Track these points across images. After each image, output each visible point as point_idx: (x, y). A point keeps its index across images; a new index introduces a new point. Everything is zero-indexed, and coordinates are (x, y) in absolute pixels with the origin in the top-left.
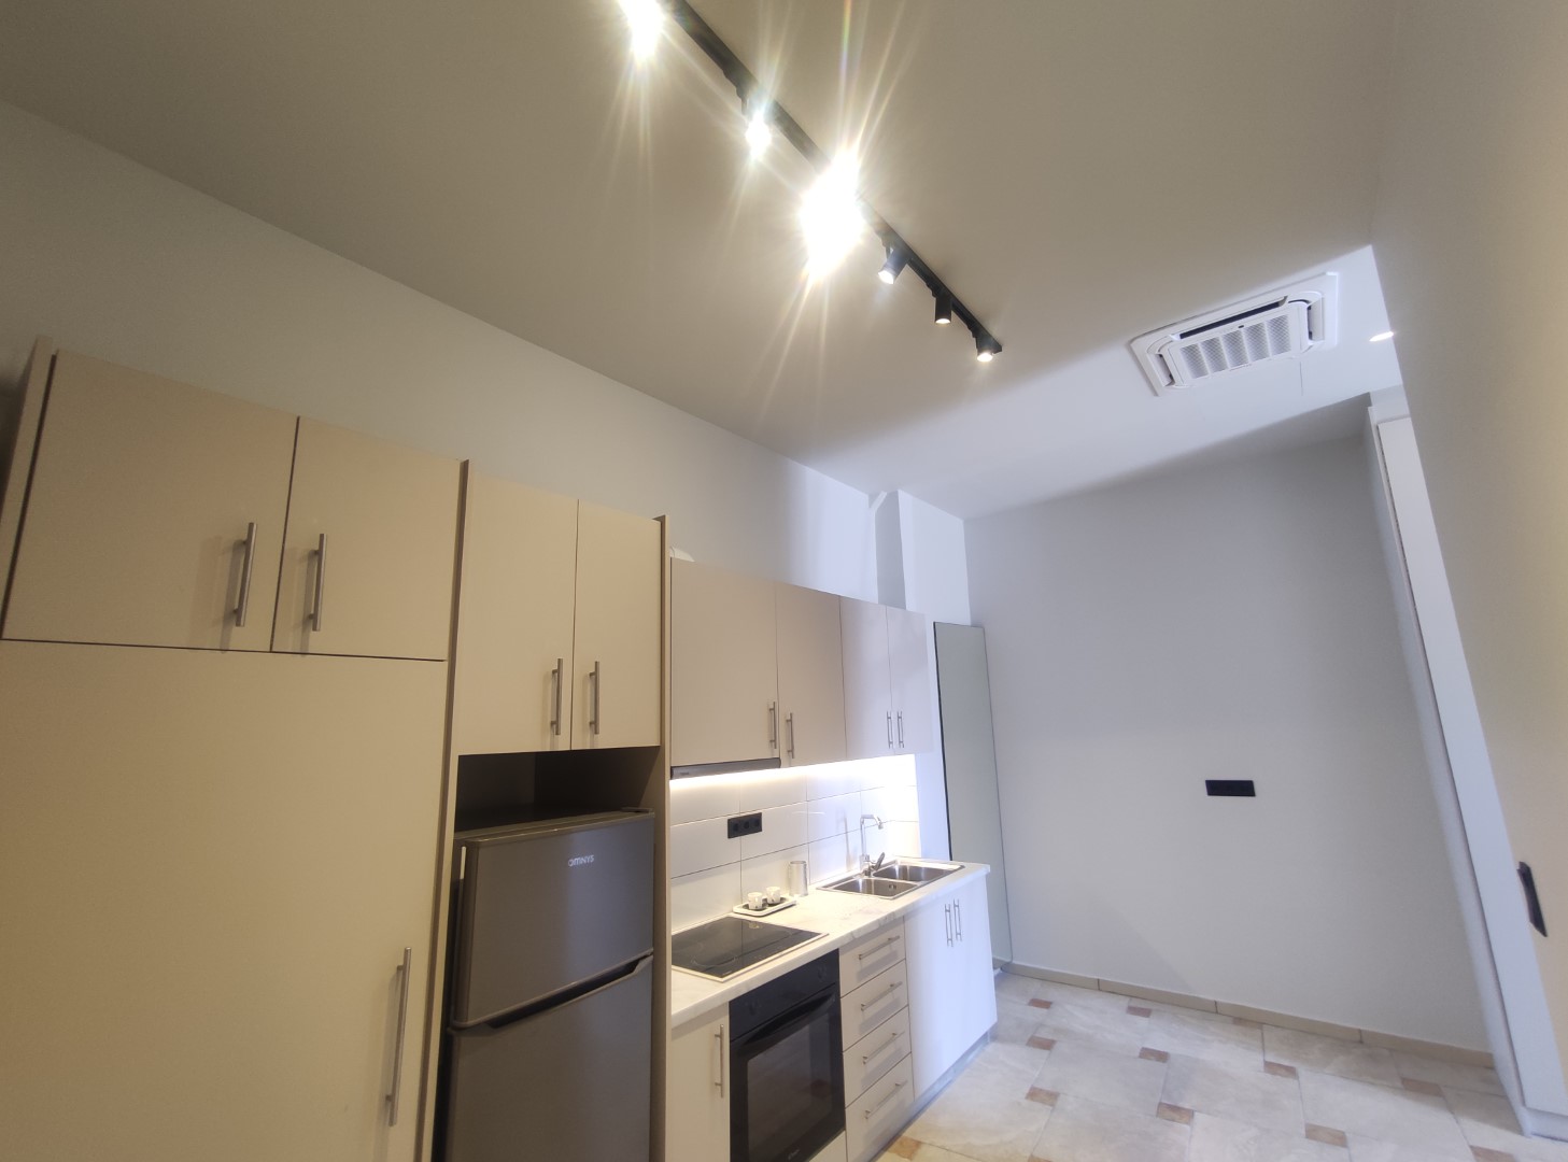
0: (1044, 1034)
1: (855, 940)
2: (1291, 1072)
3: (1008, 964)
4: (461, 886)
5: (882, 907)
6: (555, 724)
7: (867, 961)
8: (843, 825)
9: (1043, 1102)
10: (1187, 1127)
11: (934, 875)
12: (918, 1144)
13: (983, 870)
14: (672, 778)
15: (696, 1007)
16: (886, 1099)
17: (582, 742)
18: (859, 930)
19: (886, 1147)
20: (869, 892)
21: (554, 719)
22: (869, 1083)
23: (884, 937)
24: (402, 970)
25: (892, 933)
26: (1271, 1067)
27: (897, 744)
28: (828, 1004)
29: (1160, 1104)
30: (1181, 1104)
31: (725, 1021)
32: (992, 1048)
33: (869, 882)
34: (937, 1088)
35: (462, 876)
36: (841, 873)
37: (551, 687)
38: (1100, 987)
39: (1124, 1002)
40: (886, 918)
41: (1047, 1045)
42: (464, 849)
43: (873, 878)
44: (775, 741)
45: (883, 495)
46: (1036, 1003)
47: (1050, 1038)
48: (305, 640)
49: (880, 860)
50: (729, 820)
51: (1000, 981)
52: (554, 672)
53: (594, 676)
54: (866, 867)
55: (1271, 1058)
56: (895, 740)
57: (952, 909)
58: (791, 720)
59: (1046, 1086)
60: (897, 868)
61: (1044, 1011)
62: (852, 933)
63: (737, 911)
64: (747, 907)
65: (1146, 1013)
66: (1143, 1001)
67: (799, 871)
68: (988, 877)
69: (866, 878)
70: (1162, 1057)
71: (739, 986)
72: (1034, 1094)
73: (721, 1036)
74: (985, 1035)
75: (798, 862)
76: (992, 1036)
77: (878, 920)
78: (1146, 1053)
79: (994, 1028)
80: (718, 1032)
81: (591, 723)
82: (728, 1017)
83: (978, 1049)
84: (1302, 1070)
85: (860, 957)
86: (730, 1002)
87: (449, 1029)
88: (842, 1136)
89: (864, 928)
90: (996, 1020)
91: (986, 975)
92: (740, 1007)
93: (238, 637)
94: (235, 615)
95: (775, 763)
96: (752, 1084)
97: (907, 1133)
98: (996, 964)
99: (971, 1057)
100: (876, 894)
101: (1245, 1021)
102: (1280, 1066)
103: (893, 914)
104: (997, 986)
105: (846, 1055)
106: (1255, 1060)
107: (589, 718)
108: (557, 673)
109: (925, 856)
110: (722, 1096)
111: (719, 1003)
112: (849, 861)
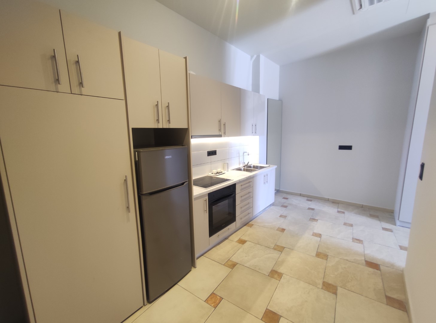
0: (285, 205)
1: (240, 182)
2: (344, 213)
3: (278, 190)
4: (137, 162)
5: (247, 174)
6: (158, 120)
7: (243, 187)
8: (238, 154)
9: (283, 218)
10: (316, 223)
11: (262, 168)
12: (253, 225)
13: (275, 167)
14: (192, 138)
15: (200, 194)
16: (245, 216)
17: (166, 126)
18: (241, 179)
19: (245, 225)
20: (245, 171)
21: (158, 119)
22: (242, 212)
23: (248, 181)
24: (126, 180)
25: (250, 180)
26: (338, 212)
27: (255, 133)
28: (233, 195)
29: (310, 218)
30: (315, 218)
31: (207, 198)
32: (272, 207)
33: (244, 169)
34: (258, 214)
35: (137, 160)
36: (237, 166)
37: (156, 109)
38: (301, 195)
39: (306, 198)
40: (248, 177)
41: (286, 207)
42: (137, 153)
43: (246, 168)
44: (220, 130)
45: (255, 56)
46: (284, 198)
47: (287, 205)
48: (81, 91)
49: (248, 164)
50: (208, 152)
51: (276, 194)
52: (156, 105)
53: (168, 107)
54: (244, 165)
55: (339, 210)
56: (254, 132)
57: (266, 176)
58: (225, 124)
59: (284, 214)
60: (252, 166)
61: (286, 200)
62: (239, 180)
63: (210, 174)
64: (212, 173)
65: (311, 201)
66: (310, 198)
67: (226, 166)
68: (276, 168)
69: (244, 168)
70: (313, 209)
71: (210, 190)
72: (281, 216)
73: (206, 201)
74: (271, 204)
75: (226, 163)
76: (272, 205)
77: (246, 177)
78: (309, 209)
79: (273, 203)
80: (205, 200)
81: (168, 121)
82: (208, 197)
83: (269, 207)
84: (346, 212)
85: (241, 186)
86: (208, 194)
87: (139, 194)
88: (235, 223)
89: (242, 179)
90: (274, 201)
91: (273, 192)
92: (211, 195)
93: (60, 88)
94: (57, 81)
95: (220, 136)
96: (213, 211)
97: (250, 223)
98: (275, 190)
99: (267, 209)
100: (246, 171)
101: (335, 202)
102: (341, 211)
103: (250, 176)
104: (275, 195)
105: (237, 207)
106: (336, 210)
107: (167, 119)
108: (157, 105)
109: (260, 163)
110: (207, 213)
111: (205, 193)
112: (240, 164)
